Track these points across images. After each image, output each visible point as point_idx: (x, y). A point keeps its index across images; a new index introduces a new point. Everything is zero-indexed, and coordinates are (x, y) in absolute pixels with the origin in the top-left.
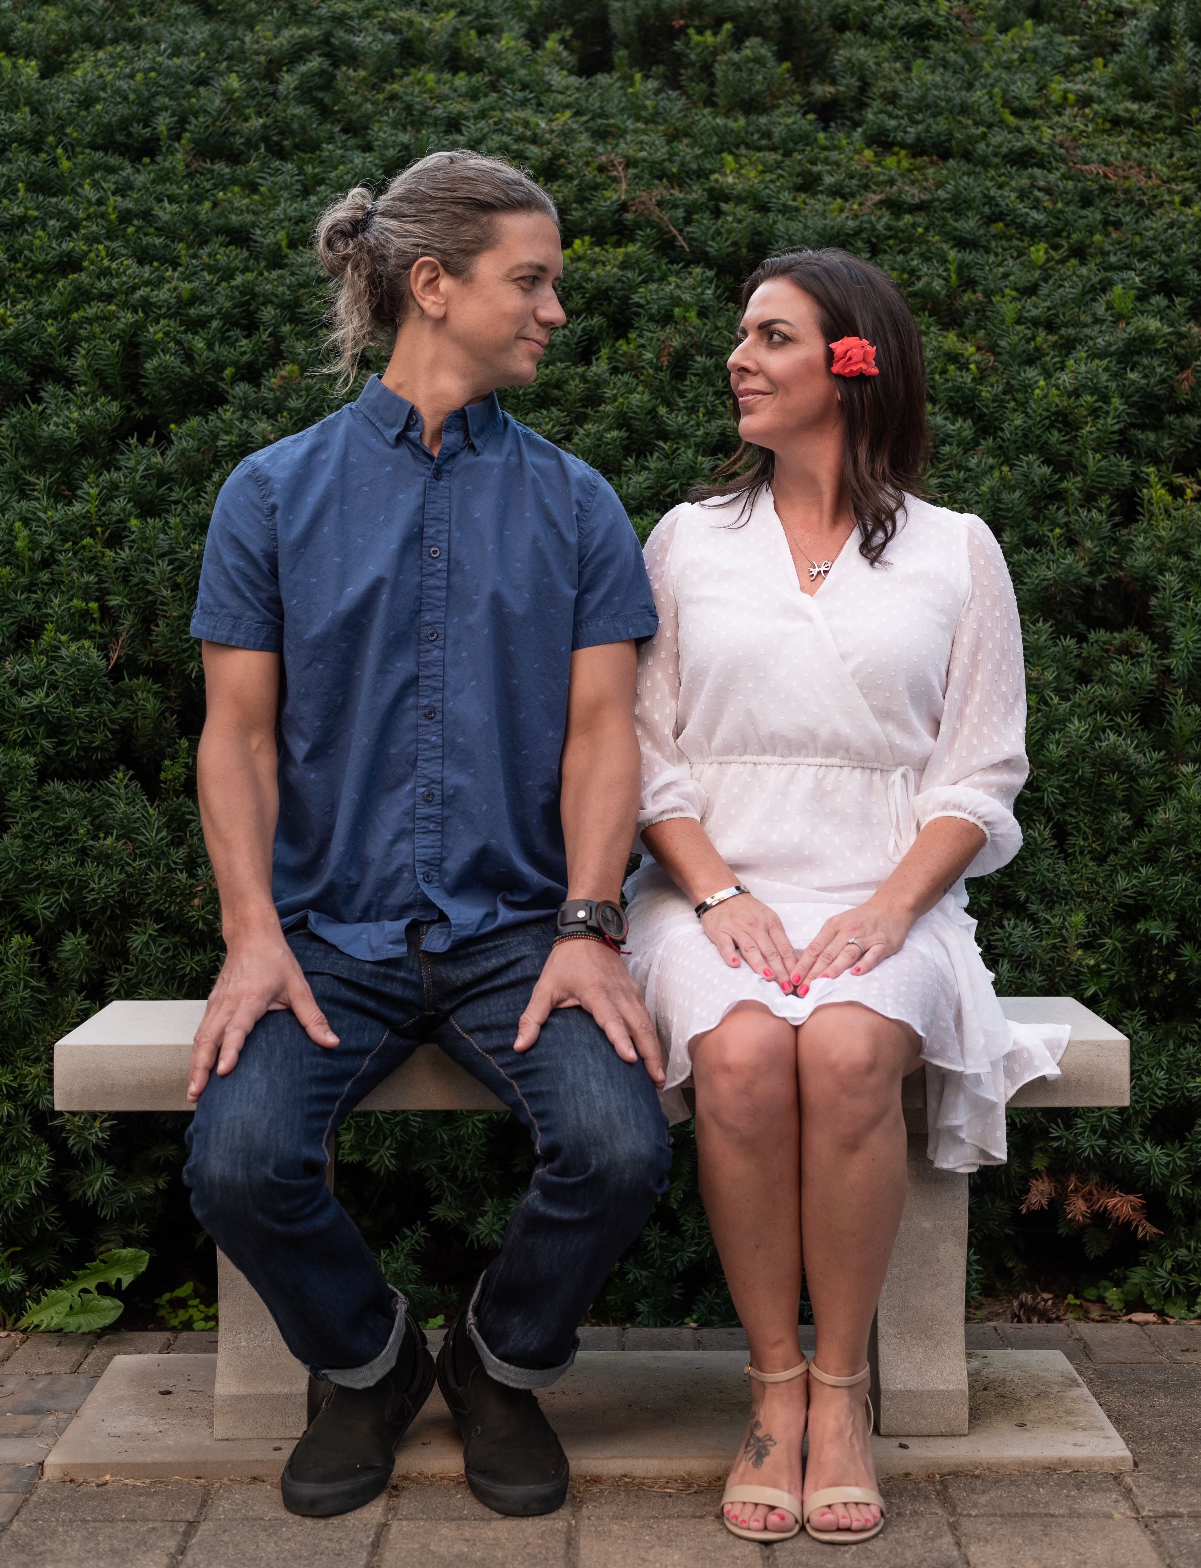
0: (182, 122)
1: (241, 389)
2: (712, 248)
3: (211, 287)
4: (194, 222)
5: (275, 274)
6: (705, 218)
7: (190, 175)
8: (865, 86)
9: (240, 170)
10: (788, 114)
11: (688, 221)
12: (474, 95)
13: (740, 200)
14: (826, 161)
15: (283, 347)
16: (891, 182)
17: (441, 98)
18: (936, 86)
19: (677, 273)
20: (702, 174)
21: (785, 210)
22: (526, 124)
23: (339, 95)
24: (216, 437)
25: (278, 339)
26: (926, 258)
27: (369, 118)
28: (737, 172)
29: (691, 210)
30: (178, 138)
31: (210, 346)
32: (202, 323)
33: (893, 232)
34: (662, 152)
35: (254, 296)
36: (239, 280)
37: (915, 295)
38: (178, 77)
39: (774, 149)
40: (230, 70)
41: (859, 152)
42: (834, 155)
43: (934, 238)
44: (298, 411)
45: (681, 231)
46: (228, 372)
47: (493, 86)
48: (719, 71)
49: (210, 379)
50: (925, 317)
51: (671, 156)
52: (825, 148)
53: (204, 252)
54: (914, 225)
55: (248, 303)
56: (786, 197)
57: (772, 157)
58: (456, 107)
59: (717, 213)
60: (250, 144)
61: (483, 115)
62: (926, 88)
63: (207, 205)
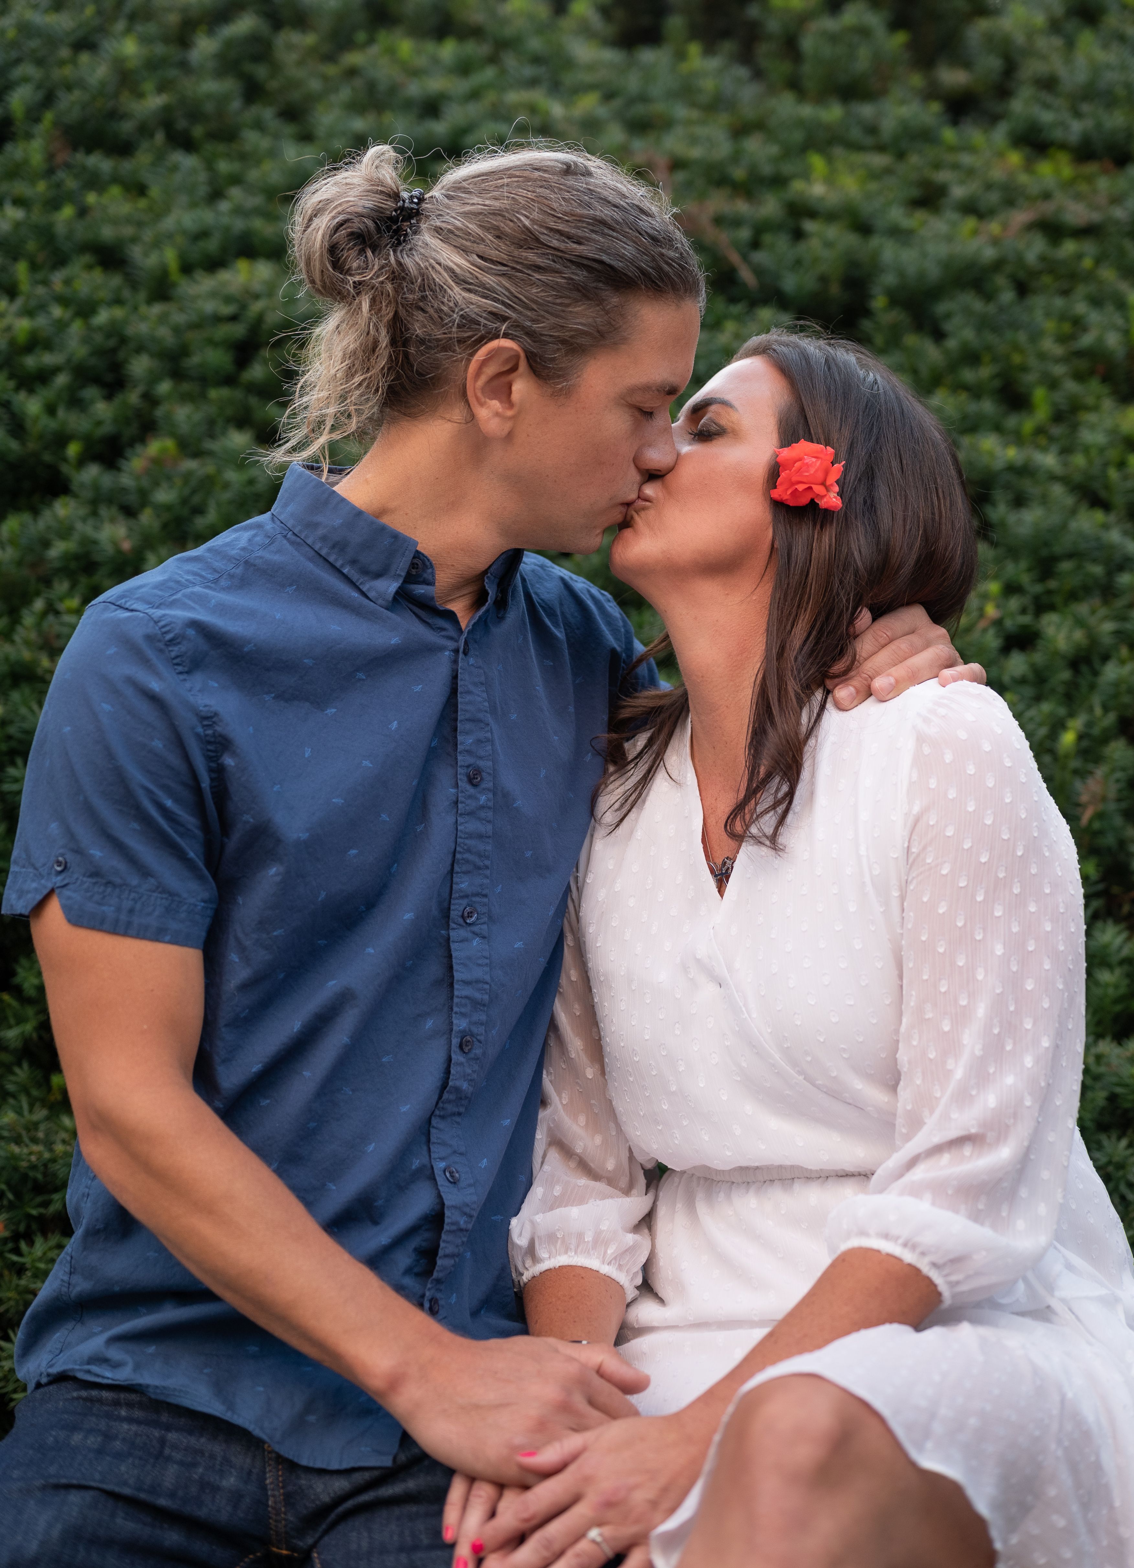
0: (48, 100)
1: (92, 472)
2: (790, 283)
3: (61, 326)
4: (46, 234)
5: (157, 309)
6: (781, 243)
7: (50, 172)
8: (1010, 68)
9: (127, 166)
10: (903, 102)
11: (755, 244)
12: (464, 68)
13: (830, 217)
14: (956, 167)
15: (159, 412)
16: (1047, 196)
17: (415, 73)
18: (1108, 66)
19: (738, 318)
20: (778, 182)
21: (897, 233)
22: (533, 109)
23: (276, 68)
24: (46, 544)
25: (151, 400)
26: (1096, 302)
27: (312, 99)
28: (830, 180)
29: (761, 229)
30: (37, 120)
31: (51, 410)
32: (43, 377)
33: (1050, 266)
34: (723, 148)
35: (123, 340)
36: (103, 317)
37: (1080, 354)
38: (51, 40)
39: (881, 148)
40: (128, 31)
41: (1001, 155)
42: (966, 159)
43: (1108, 274)
44: (168, 508)
45: (745, 257)
46: (73, 450)
47: (493, 59)
48: (808, 43)
49: (47, 457)
50: (1095, 385)
51: (736, 157)
52: (952, 149)
53: (57, 278)
54: (1079, 257)
55: (114, 351)
56: (897, 215)
57: (879, 160)
58: (436, 84)
59: (798, 235)
60: (145, 130)
61: (474, 95)
62: (1096, 70)
63: (68, 212)
